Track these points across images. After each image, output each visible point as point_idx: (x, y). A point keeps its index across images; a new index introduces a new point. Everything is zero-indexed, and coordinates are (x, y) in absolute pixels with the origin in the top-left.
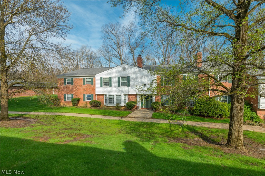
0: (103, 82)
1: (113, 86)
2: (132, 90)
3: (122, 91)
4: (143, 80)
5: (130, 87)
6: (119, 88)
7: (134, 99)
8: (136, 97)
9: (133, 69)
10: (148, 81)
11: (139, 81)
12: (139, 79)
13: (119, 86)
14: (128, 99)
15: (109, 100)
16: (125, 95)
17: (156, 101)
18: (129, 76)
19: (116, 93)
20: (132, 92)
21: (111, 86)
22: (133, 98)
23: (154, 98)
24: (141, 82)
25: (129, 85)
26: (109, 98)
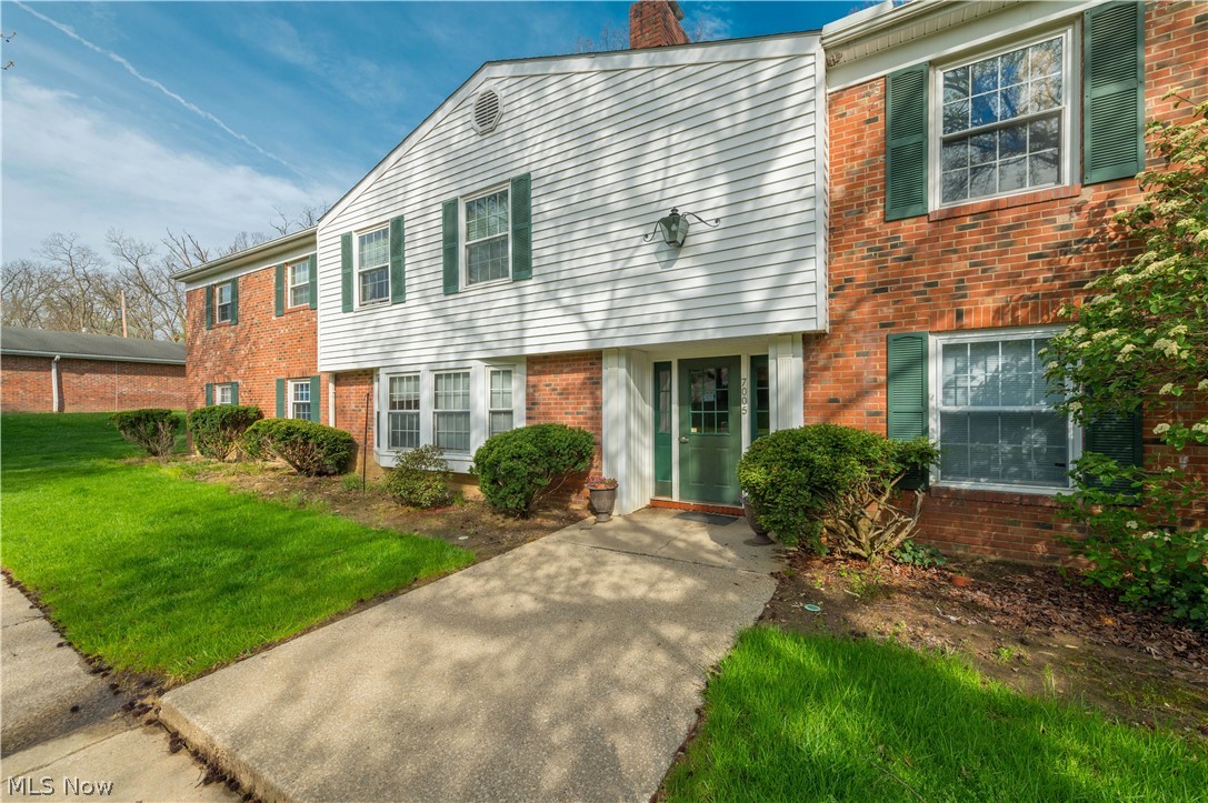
0: (356, 270)
1: (412, 296)
2: (549, 310)
3: (470, 328)
4: (649, 177)
5: (531, 287)
6: (451, 303)
7: (570, 405)
8: (596, 383)
9: (553, 89)
10: (704, 175)
11: (618, 201)
12: (609, 176)
13: (450, 284)
14: (531, 403)
15: (393, 417)
16: (503, 366)
17: (815, 420)
18: (523, 171)
19: (429, 355)
20: (554, 332)
21: (399, 295)
22: (565, 393)
23: (786, 370)
24: (637, 206)
25: (523, 267)
26: (393, 405)
